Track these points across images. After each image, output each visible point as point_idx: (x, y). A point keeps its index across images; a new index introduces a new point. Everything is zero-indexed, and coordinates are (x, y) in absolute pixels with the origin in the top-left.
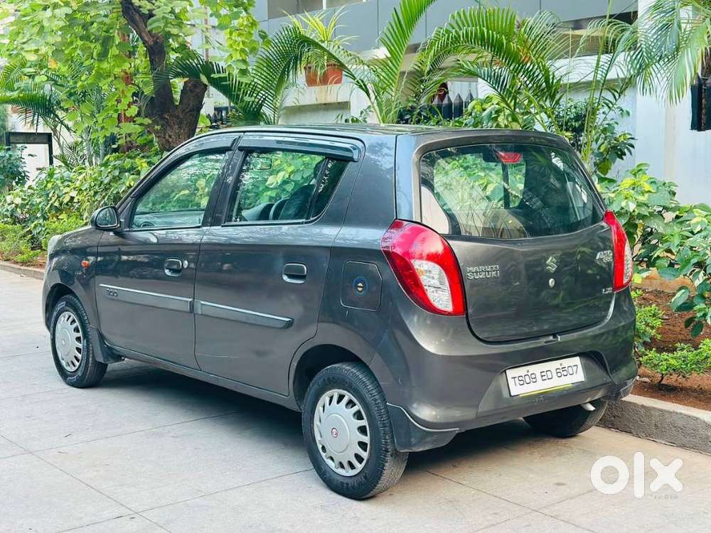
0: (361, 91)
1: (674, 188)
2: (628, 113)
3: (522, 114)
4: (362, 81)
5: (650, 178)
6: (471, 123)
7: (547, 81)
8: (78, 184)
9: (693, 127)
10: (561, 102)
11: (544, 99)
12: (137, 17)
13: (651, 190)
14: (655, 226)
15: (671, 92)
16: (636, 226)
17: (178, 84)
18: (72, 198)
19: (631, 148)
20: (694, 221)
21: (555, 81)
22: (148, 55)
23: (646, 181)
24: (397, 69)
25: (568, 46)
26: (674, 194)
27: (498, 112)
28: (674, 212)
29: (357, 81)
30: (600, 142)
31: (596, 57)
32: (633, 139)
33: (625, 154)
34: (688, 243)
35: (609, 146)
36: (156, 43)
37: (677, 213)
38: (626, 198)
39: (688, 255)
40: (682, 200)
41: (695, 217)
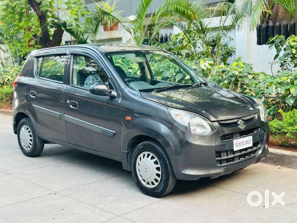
0: (128, 32)
1: (252, 66)
2: (233, 39)
3: (192, 40)
4: (128, 28)
5: (243, 62)
6: (172, 44)
7: (202, 26)
8: (11, 73)
9: (258, 44)
10: (207, 35)
11: (201, 34)
12: (34, 4)
13: (244, 67)
14: (245, 80)
15: (250, 28)
16: (238, 81)
17: (52, 31)
18: (9, 79)
19: (234, 53)
20: (260, 78)
21: (205, 26)
22: (39, 20)
23: (242, 64)
24: (142, 23)
25: (209, 12)
26: (252, 68)
27: (183, 39)
28: (252, 75)
29: (126, 28)
30: (223, 50)
31: (220, 17)
32: (235, 49)
33: (232, 55)
34: (258, 86)
35: (226, 52)
36: (42, 14)
37: (253, 75)
38: (234, 70)
39: (258, 91)
40: (255, 70)
41: (260, 76)
